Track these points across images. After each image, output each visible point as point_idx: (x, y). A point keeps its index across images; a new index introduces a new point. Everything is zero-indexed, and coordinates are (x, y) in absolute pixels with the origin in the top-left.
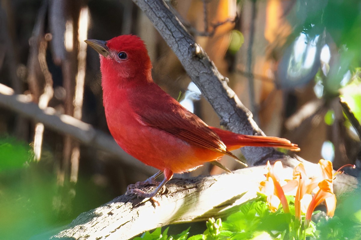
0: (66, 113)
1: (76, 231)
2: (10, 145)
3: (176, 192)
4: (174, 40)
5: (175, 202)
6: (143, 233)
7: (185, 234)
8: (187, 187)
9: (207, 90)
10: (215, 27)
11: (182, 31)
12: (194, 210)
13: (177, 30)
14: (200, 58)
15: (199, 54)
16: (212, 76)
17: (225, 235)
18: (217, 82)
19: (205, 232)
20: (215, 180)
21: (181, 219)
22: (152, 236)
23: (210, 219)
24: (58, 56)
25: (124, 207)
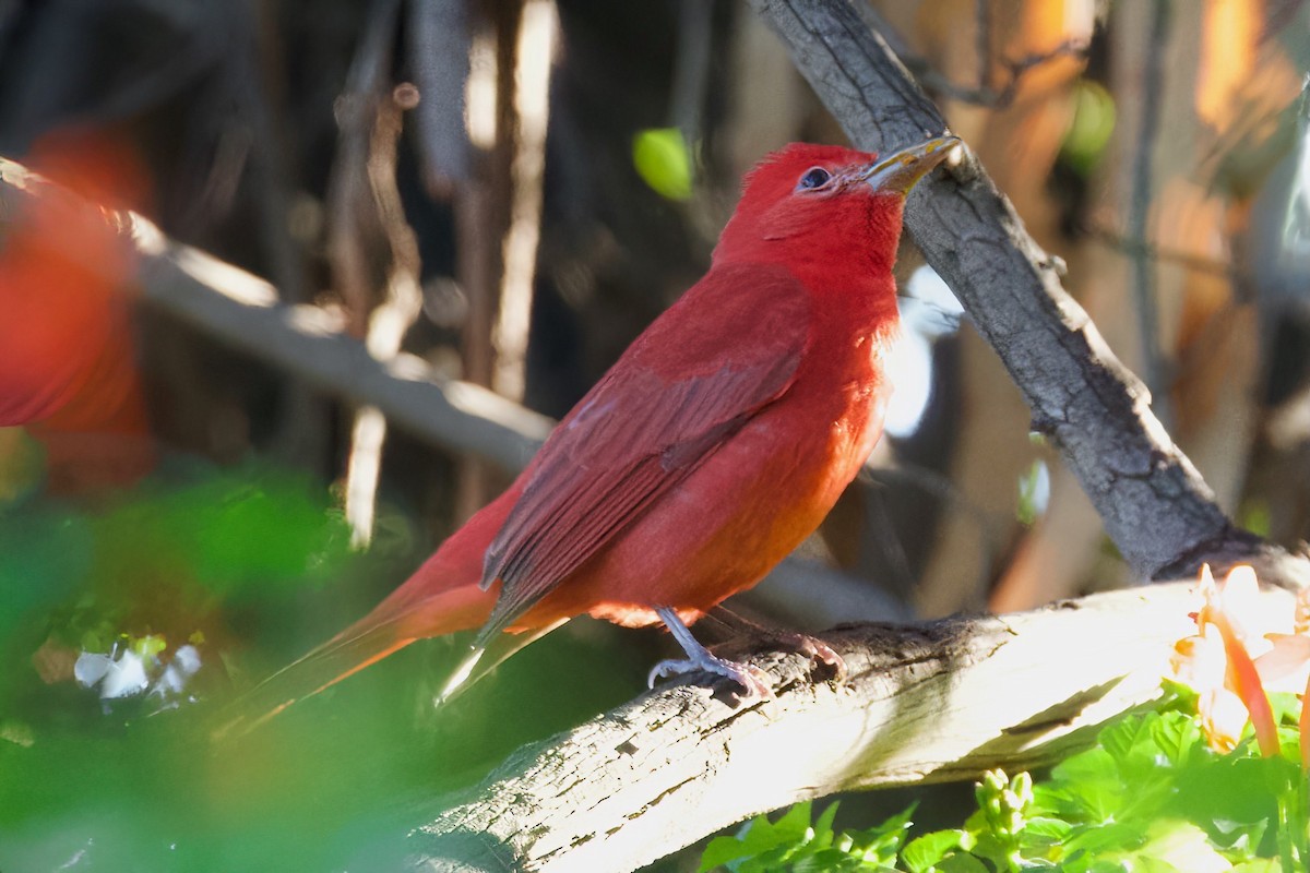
0: (467, 376)
1: (499, 812)
2: (260, 495)
3: (867, 674)
4: (868, 117)
5: (862, 711)
6: (746, 820)
7: (897, 828)
8: (909, 655)
9: (985, 302)
10: (1017, 70)
11: (898, 85)
12: (933, 740)
13: (879, 79)
14: (959, 185)
15: (955, 168)
16: (1005, 251)
17: (1044, 834)
18: (1021, 270)
19: (969, 822)
20: (1009, 631)
21: (883, 774)
22: (778, 832)
23: (989, 774)
24: (442, 167)
25: (678, 725)
